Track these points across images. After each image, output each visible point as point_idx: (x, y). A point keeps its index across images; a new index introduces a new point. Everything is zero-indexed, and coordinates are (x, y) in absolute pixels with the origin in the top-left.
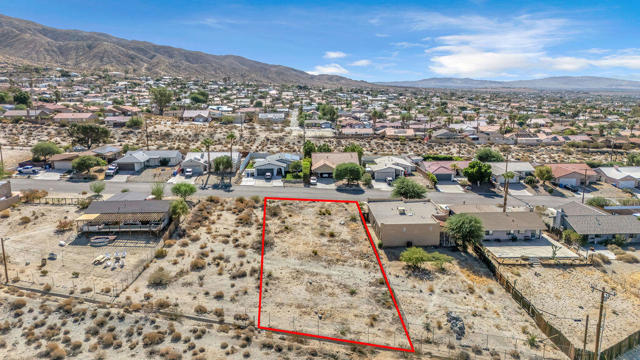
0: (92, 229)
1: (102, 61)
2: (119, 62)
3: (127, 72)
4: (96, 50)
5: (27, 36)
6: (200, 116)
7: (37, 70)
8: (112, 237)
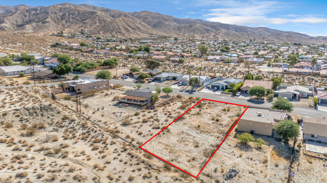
0: (123, 101)
1: (194, 32)
2: (202, 33)
3: (203, 38)
4: (193, 28)
5: (167, 23)
6: (215, 59)
7: (165, 37)
8: (127, 105)
